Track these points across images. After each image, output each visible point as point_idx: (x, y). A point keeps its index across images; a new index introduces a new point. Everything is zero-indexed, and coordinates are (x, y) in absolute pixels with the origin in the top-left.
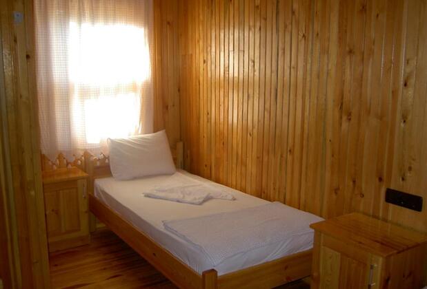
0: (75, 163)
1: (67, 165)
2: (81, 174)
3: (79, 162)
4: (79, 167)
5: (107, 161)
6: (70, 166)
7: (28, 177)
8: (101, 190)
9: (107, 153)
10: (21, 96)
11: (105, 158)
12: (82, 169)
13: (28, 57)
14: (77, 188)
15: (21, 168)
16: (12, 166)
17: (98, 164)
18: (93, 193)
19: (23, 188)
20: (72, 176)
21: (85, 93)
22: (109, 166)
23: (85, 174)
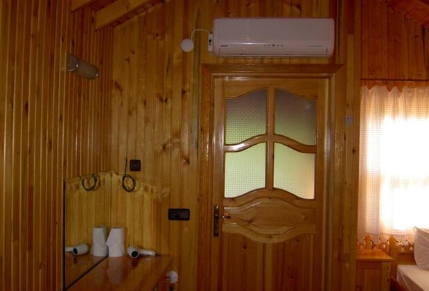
0: (380, 247)
1: (373, 247)
2: (385, 257)
3: (384, 245)
4: (384, 250)
5: (411, 249)
6: (375, 248)
7: (345, 251)
8: (404, 276)
9: (412, 241)
10: (346, 183)
11: (410, 245)
12: (386, 253)
13: (354, 151)
14: (381, 270)
15: (341, 242)
16: (333, 239)
17: (403, 250)
18: (396, 278)
19: (340, 259)
20: (377, 257)
21: (395, 183)
22: (413, 254)
23: (388, 258)
